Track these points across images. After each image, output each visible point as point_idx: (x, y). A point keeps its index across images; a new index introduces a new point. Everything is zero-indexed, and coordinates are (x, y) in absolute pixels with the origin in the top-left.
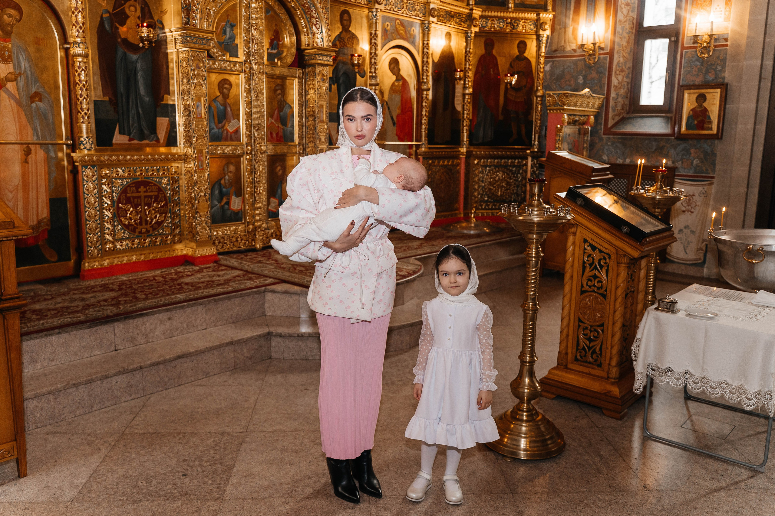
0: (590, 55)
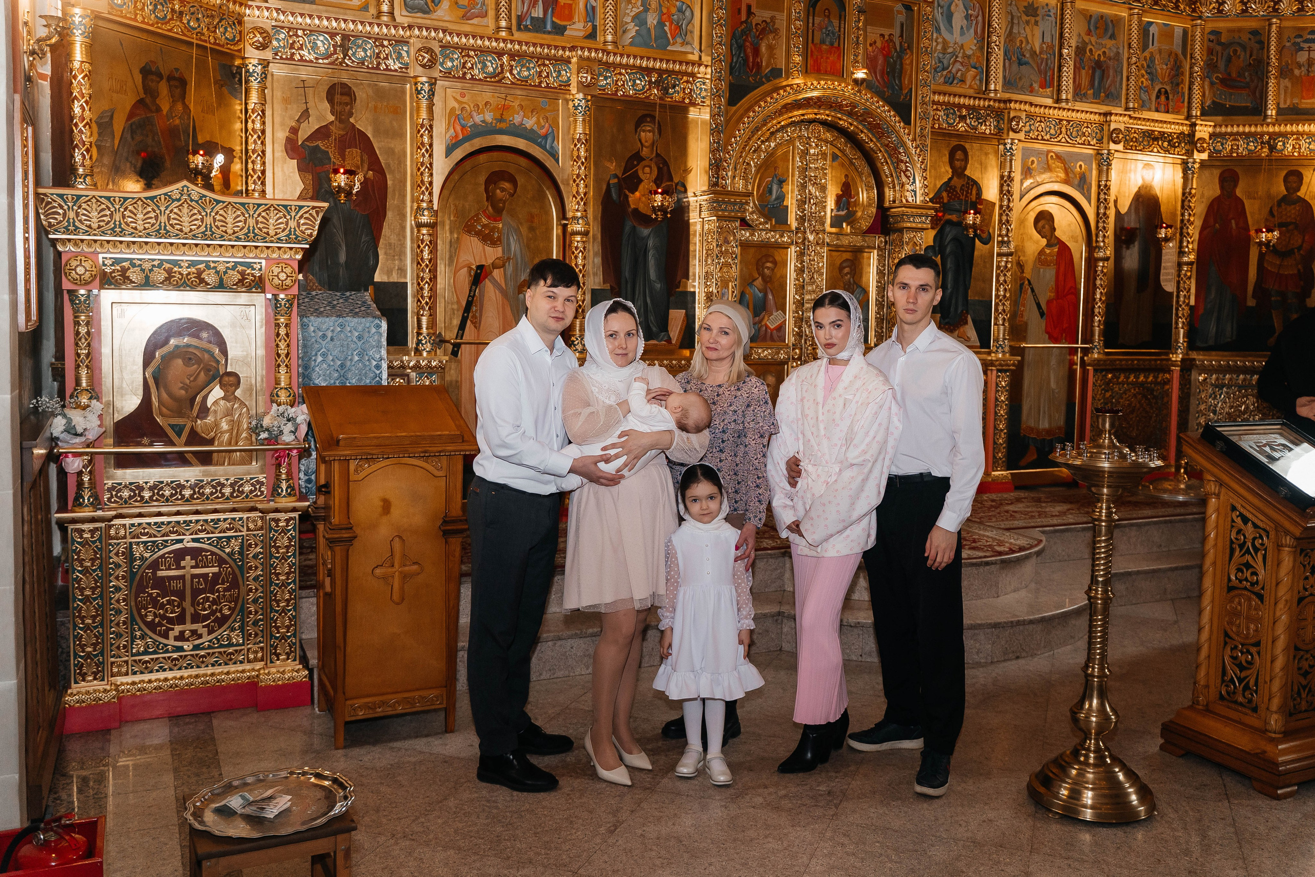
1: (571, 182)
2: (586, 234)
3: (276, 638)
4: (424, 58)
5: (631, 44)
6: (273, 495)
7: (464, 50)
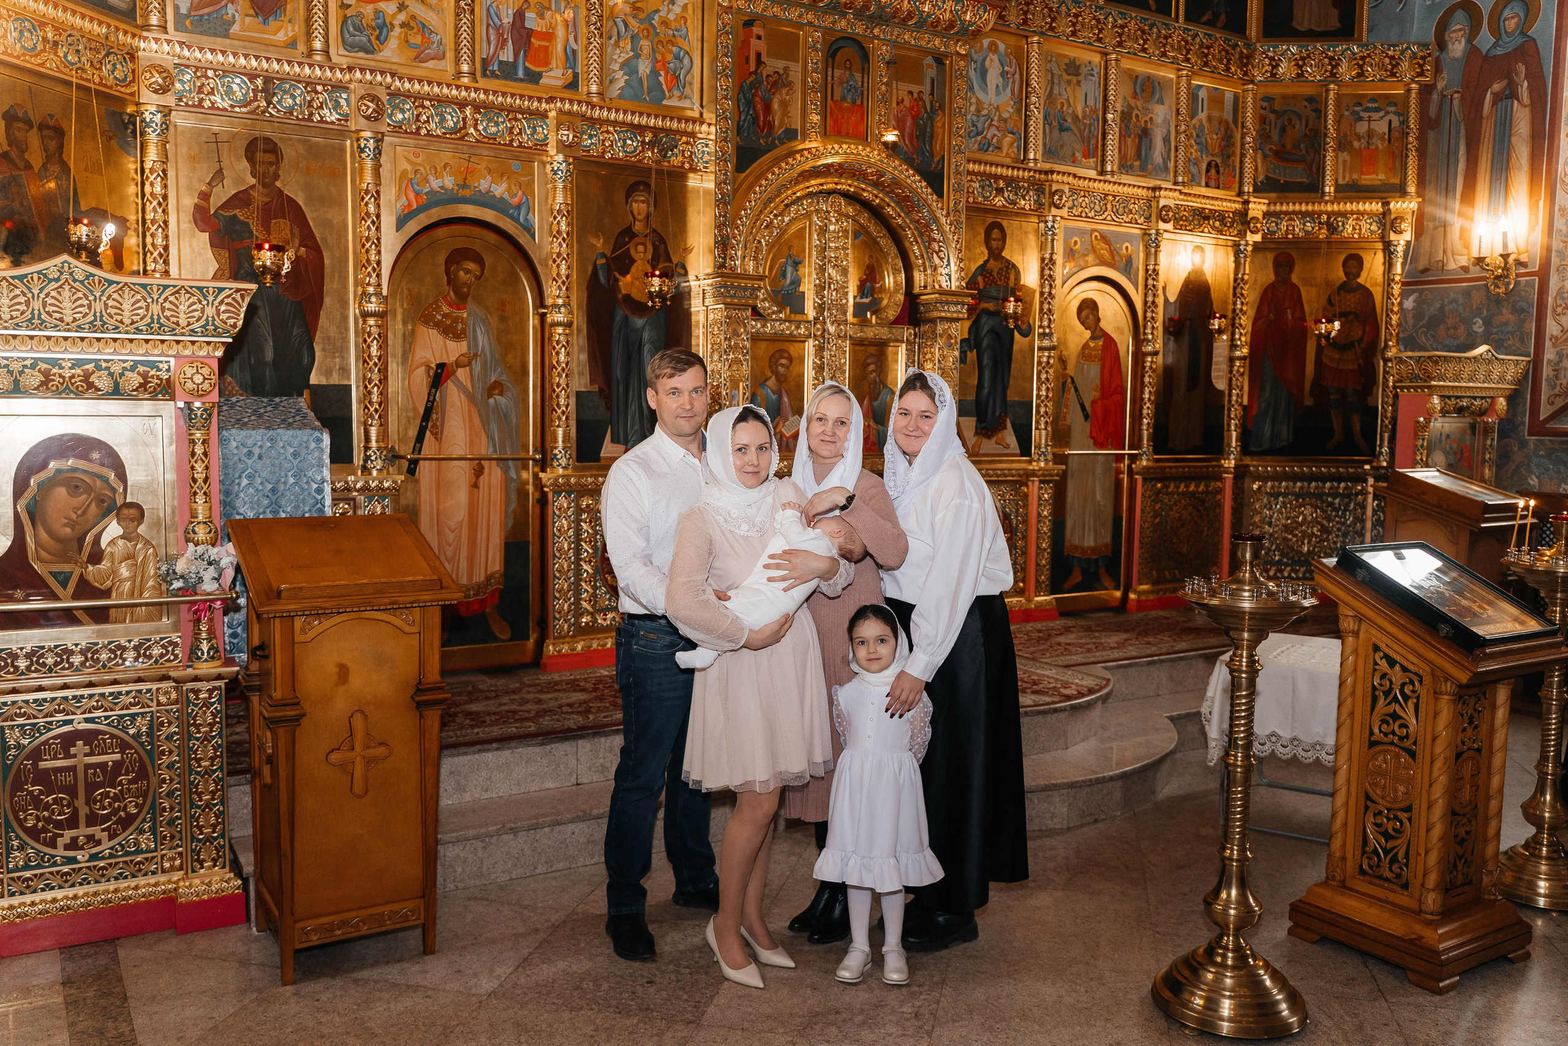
0: (1497, 277)
1: (551, 262)
2: (568, 325)
3: (199, 841)
4: (369, 107)
5: (620, 96)
6: (190, 659)
7: (417, 98)
